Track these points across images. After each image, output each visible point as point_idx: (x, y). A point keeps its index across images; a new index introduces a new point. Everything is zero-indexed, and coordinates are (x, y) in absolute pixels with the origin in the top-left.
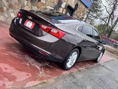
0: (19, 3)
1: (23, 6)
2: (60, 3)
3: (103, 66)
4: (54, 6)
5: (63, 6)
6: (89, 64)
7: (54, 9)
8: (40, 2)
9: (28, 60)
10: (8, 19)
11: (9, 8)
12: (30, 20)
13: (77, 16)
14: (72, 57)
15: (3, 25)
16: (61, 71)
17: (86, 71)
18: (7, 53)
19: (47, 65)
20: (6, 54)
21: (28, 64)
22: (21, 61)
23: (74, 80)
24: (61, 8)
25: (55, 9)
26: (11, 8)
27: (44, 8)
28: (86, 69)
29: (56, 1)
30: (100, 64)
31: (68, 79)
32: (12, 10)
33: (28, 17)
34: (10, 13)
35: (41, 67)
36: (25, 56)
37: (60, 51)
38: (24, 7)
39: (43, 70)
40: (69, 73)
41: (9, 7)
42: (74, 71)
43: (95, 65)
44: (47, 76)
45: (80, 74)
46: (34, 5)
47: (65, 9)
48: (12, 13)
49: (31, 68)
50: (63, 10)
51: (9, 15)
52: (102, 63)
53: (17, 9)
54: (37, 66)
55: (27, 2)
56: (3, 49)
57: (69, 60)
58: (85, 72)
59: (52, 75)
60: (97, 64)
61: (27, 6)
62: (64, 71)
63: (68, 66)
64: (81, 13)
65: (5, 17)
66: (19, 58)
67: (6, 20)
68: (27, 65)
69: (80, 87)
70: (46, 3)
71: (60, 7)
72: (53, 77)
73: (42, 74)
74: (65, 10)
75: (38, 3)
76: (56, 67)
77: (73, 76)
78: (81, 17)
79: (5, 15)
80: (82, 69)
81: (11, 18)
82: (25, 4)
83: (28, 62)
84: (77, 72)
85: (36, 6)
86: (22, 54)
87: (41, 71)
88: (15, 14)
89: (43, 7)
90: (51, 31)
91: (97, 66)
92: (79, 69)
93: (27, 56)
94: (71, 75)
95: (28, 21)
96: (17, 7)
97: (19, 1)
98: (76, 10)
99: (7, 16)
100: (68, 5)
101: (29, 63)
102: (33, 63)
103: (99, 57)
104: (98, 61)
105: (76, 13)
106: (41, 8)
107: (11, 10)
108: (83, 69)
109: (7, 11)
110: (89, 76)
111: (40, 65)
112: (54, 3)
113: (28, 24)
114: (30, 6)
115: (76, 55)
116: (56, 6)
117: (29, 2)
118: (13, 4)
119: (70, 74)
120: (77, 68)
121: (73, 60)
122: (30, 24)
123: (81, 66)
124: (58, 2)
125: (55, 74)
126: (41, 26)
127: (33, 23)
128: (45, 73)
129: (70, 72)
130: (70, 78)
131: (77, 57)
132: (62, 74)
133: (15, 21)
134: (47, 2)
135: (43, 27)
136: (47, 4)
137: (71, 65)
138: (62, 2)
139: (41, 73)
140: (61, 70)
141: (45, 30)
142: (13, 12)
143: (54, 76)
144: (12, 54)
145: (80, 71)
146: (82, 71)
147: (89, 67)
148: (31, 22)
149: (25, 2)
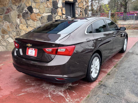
0: (11, 25)
1: (16, 26)
2: (55, 4)
3: (132, 53)
4: (50, 10)
5: (60, 5)
6: (116, 59)
7: (51, 13)
8: (33, 14)
9: (47, 90)
10: (8, 47)
11: (3, 35)
12: (31, 47)
13: (81, 8)
14: (93, 65)
15: (5, 56)
16: (88, 86)
17: (116, 70)
18: (23, 92)
19: (70, 86)
20: (22, 94)
21: (49, 96)
22: (41, 95)
23: (107, 91)
24: (59, 9)
25: (53, 14)
26: (6, 33)
27: (40, 18)
28: (115, 67)
29: (50, 4)
30: (129, 52)
31: (100, 93)
32: (8, 36)
33: (27, 45)
34: (7, 40)
35: (65, 92)
36: (42, 86)
37: (78, 64)
38: (19, 26)
39: (68, 96)
40: (98, 84)
41: (3, 33)
42: (103, 78)
43: (123, 57)
44: (75, 101)
45: (111, 79)
46: (28, 20)
47: (63, 7)
48: (9, 39)
49: (54, 99)
50: (62, 10)
51: (7, 41)
52: (130, 50)
53: (12, 32)
54: (60, 93)
55: (19, 19)
56: (16, 89)
57: (92, 70)
58: (115, 73)
59: (80, 96)
60: (125, 53)
61: (21, 24)
62: (91, 84)
63: (93, 77)
64: (83, 2)
65: (4, 46)
66: (38, 91)
67: (6, 48)
68: (49, 98)
69: (117, 97)
70: (40, 12)
71: (56, 9)
72: (82, 99)
73: (69, 101)
74: (64, 9)
75: (31, 15)
76: (81, 83)
77: (104, 86)
78: (85, 6)
79: (3, 44)
80: (110, 70)
81: (10, 44)
82: (19, 23)
83: (48, 92)
84: (107, 77)
85: (31, 20)
86: (39, 85)
87: (66, 97)
88: (12, 38)
89: (38, 17)
90: (59, 51)
91: (125, 56)
92: (107, 72)
93: (44, 85)
94: (102, 85)
95: (29, 49)
96: (11, 30)
97: (11, 22)
98: (77, 2)
99: (5, 44)
100: (65, 2)
101: (51, 94)
102: (54, 91)
103: (124, 45)
104: (125, 50)
105: (77, 6)
106: (37, 19)
107: (6, 36)
108: (112, 70)
109: (3, 38)
110: (122, 76)
111: (63, 89)
112: (48, 7)
113: (31, 53)
114: (24, 22)
115: (98, 60)
116: (52, 9)
117: (21, 19)
118: (6, 28)
119: (100, 84)
120: (105, 72)
121: (97, 67)
122: (32, 52)
123: (108, 68)
124: (52, 4)
125: (82, 94)
126: (45, 50)
127: (35, 50)
128: (72, 98)
129: (99, 81)
130: (102, 90)
131: (99, 62)
132: (91, 89)
133: (15, 54)
134: (40, 10)
135: (48, 50)
136: (42, 12)
137: (97, 73)
138: (57, 2)
139: (67, 100)
140: (88, 84)
141: (52, 52)
142: (10, 36)
143: (83, 97)
144: (28, 90)
145: (109, 74)
146: (111, 74)
147: (117, 63)
148: (32, 49)
149: (17, 21)
